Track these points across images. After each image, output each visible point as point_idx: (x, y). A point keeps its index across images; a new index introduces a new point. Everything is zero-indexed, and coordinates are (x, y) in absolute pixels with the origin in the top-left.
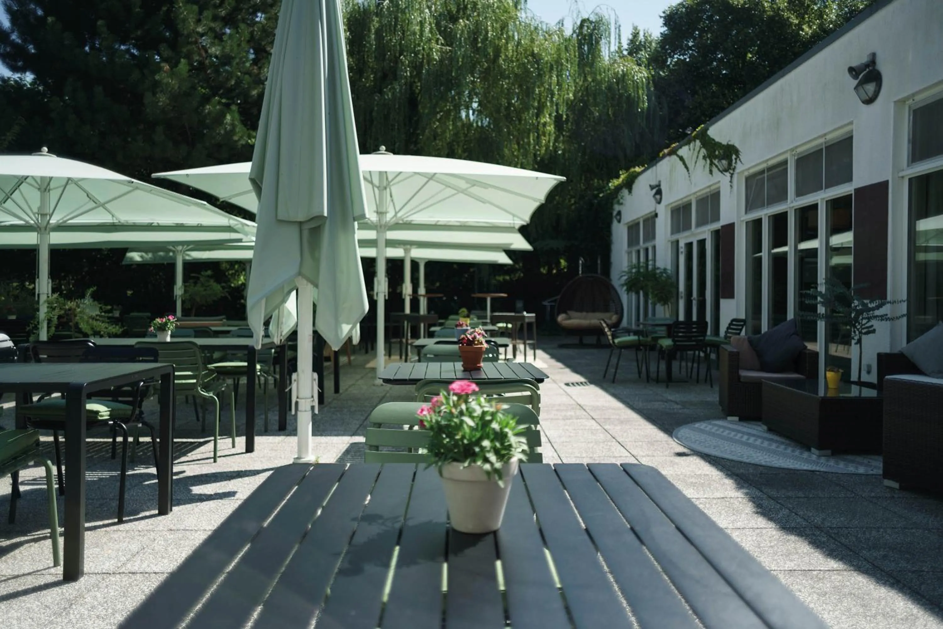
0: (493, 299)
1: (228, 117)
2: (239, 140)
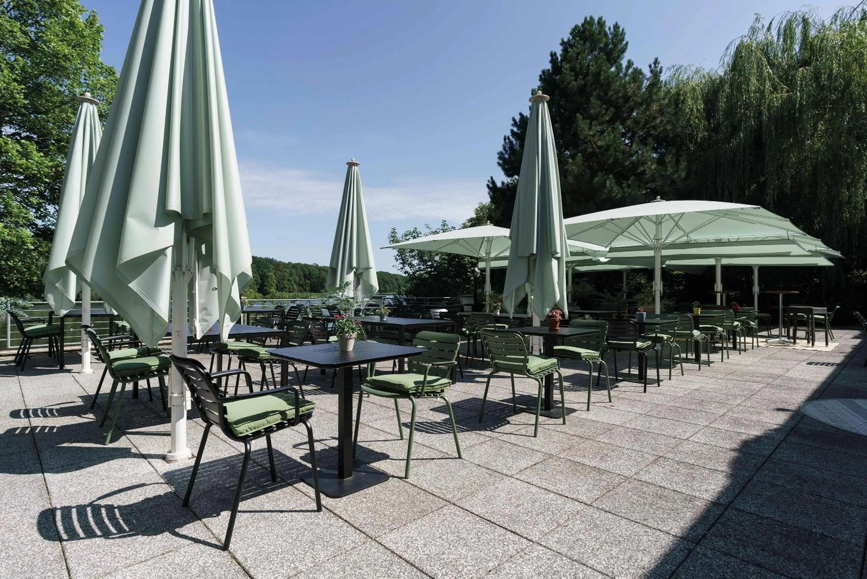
0: (784, 296)
1: (608, 182)
2: (616, 195)
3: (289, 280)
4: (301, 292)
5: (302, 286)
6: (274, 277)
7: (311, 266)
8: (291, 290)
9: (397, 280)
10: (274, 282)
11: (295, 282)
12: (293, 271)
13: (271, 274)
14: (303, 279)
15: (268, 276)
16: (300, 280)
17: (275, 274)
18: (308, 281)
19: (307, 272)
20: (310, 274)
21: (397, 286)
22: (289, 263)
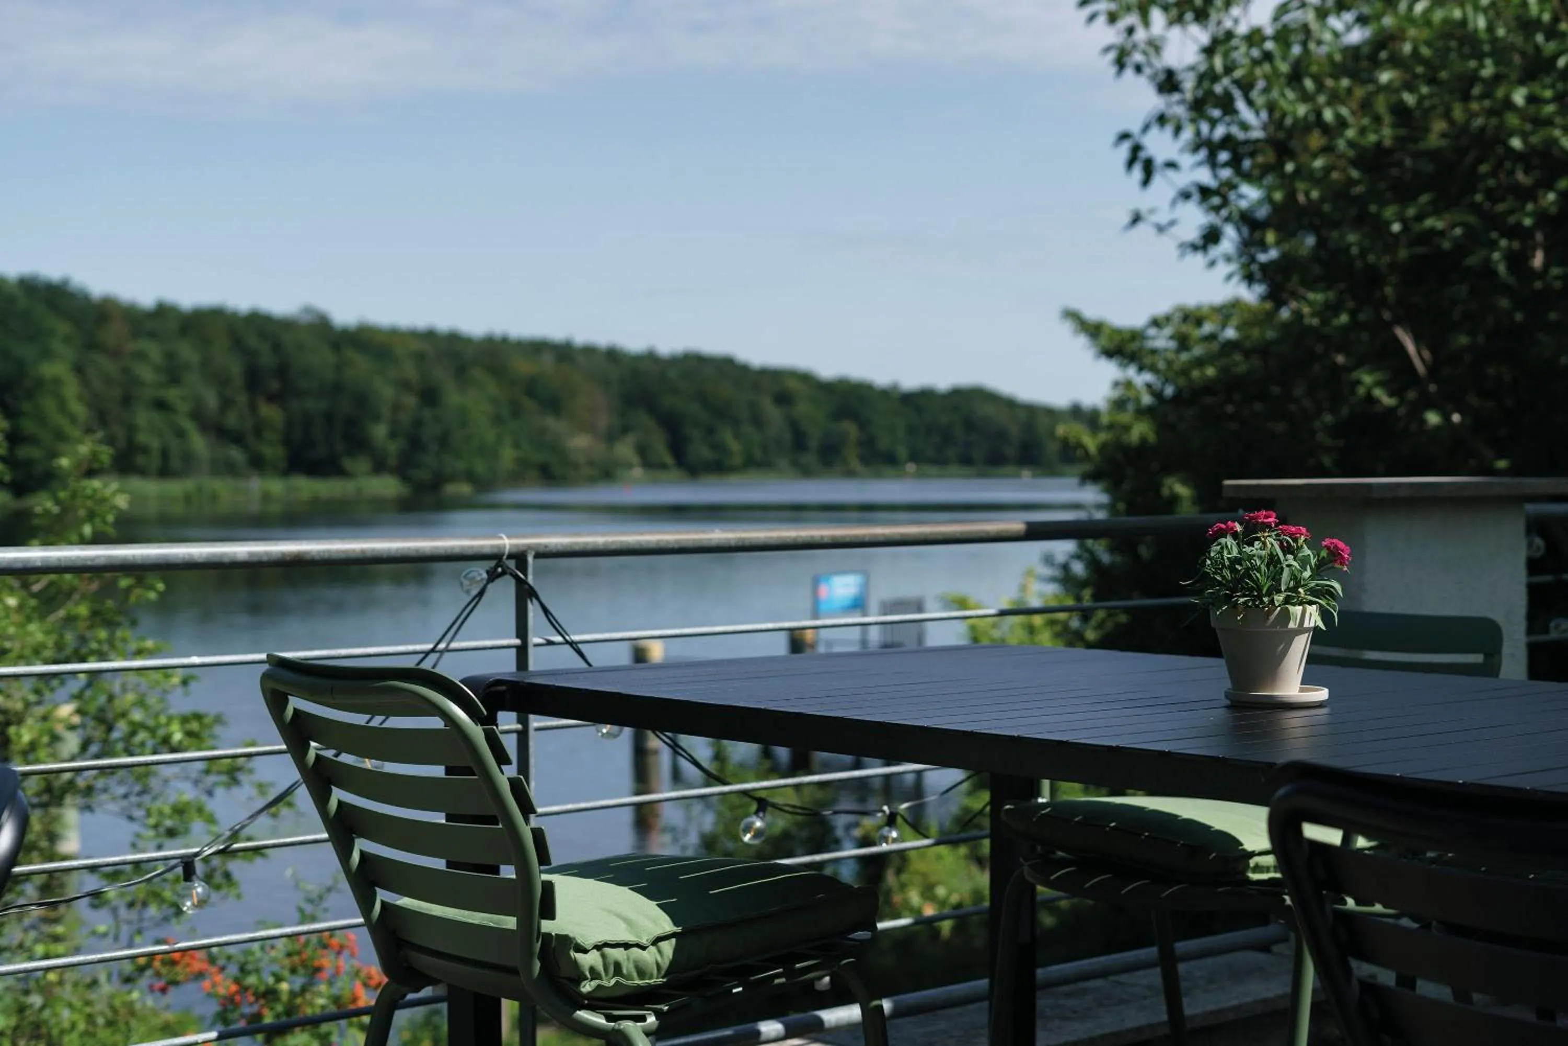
3: (161, 405)
4: (229, 469)
5: (237, 439)
6: (71, 389)
7: (287, 325)
8: (175, 463)
9: (783, 399)
10: (73, 419)
11: (198, 415)
12: (187, 352)
13: (53, 369)
14: (242, 398)
15: (40, 383)
16: (226, 403)
17: (79, 369)
18: (270, 412)
19: (267, 359)
20: (282, 371)
21: (788, 437)
22: (163, 311)
